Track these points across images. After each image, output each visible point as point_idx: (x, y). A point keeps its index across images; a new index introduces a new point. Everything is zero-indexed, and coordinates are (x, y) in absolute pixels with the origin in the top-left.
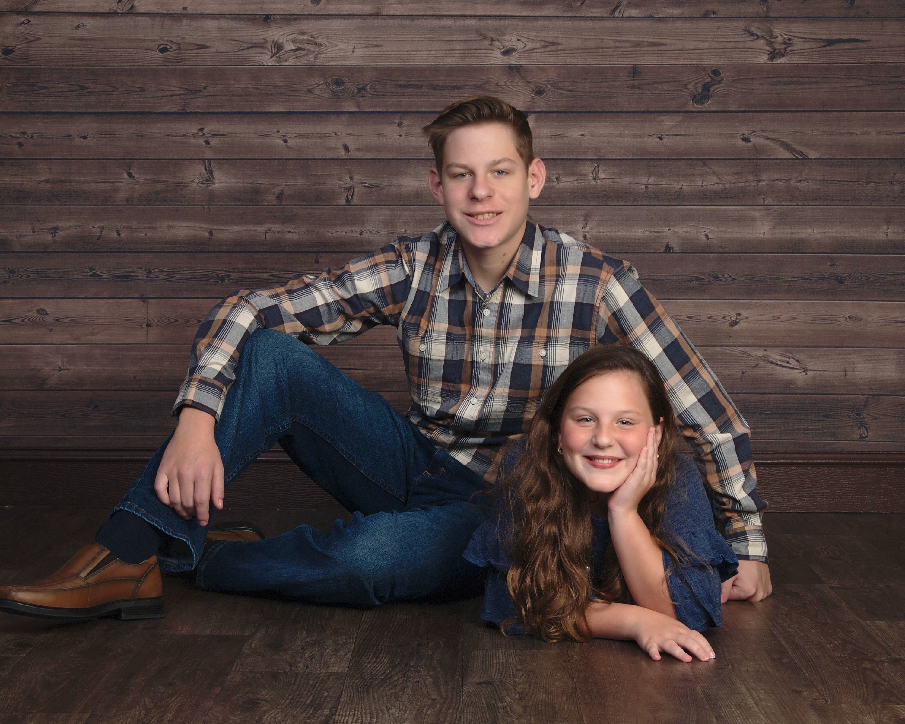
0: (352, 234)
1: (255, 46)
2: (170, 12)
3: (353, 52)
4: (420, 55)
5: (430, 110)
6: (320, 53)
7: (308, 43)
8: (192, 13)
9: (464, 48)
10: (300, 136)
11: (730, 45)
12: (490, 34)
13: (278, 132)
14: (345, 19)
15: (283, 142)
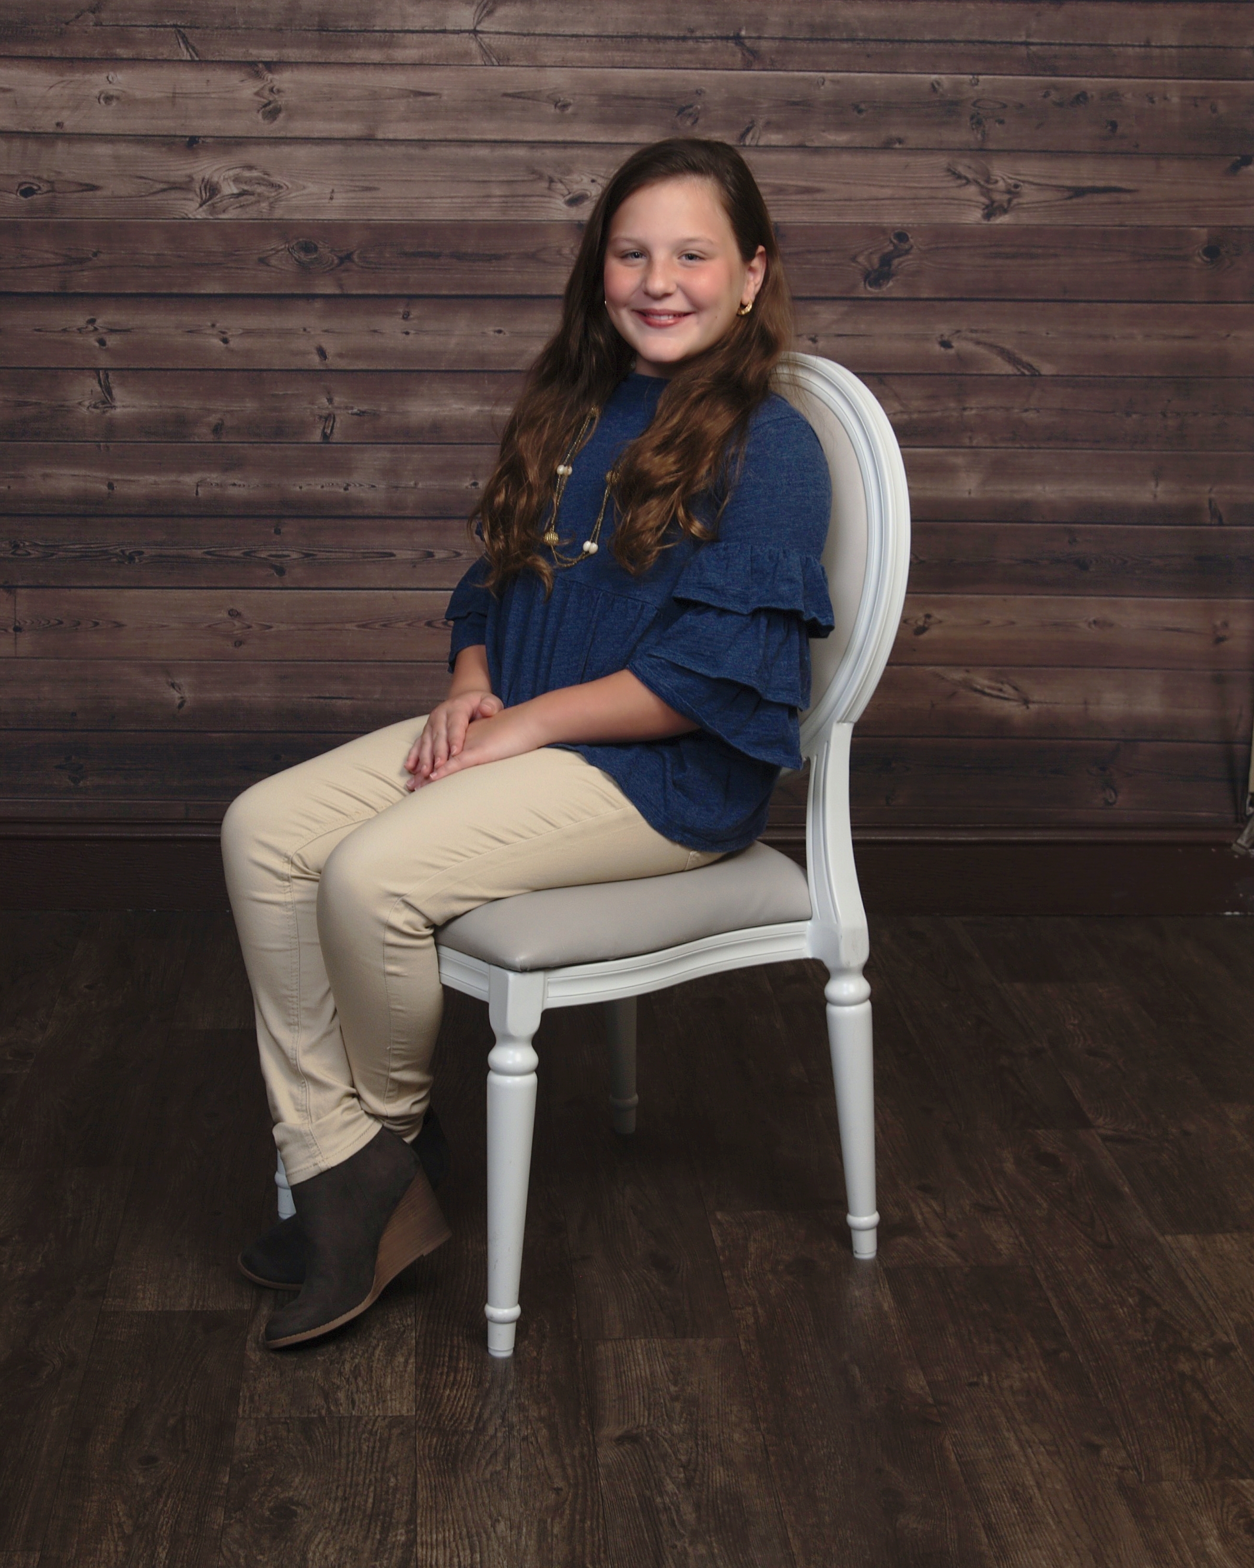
0: (333, 489)
1: (174, 187)
2: (37, 130)
3: (331, 198)
4: (436, 205)
5: (454, 293)
6: (277, 200)
7: (259, 184)
8: (71, 131)
9: (508, 194)
10: (248, 333)
11: (924, 193)
12: (549, 172)
13: (213, 326)
14: (317, 144)
15: (221, 343)
